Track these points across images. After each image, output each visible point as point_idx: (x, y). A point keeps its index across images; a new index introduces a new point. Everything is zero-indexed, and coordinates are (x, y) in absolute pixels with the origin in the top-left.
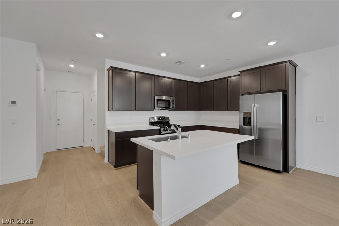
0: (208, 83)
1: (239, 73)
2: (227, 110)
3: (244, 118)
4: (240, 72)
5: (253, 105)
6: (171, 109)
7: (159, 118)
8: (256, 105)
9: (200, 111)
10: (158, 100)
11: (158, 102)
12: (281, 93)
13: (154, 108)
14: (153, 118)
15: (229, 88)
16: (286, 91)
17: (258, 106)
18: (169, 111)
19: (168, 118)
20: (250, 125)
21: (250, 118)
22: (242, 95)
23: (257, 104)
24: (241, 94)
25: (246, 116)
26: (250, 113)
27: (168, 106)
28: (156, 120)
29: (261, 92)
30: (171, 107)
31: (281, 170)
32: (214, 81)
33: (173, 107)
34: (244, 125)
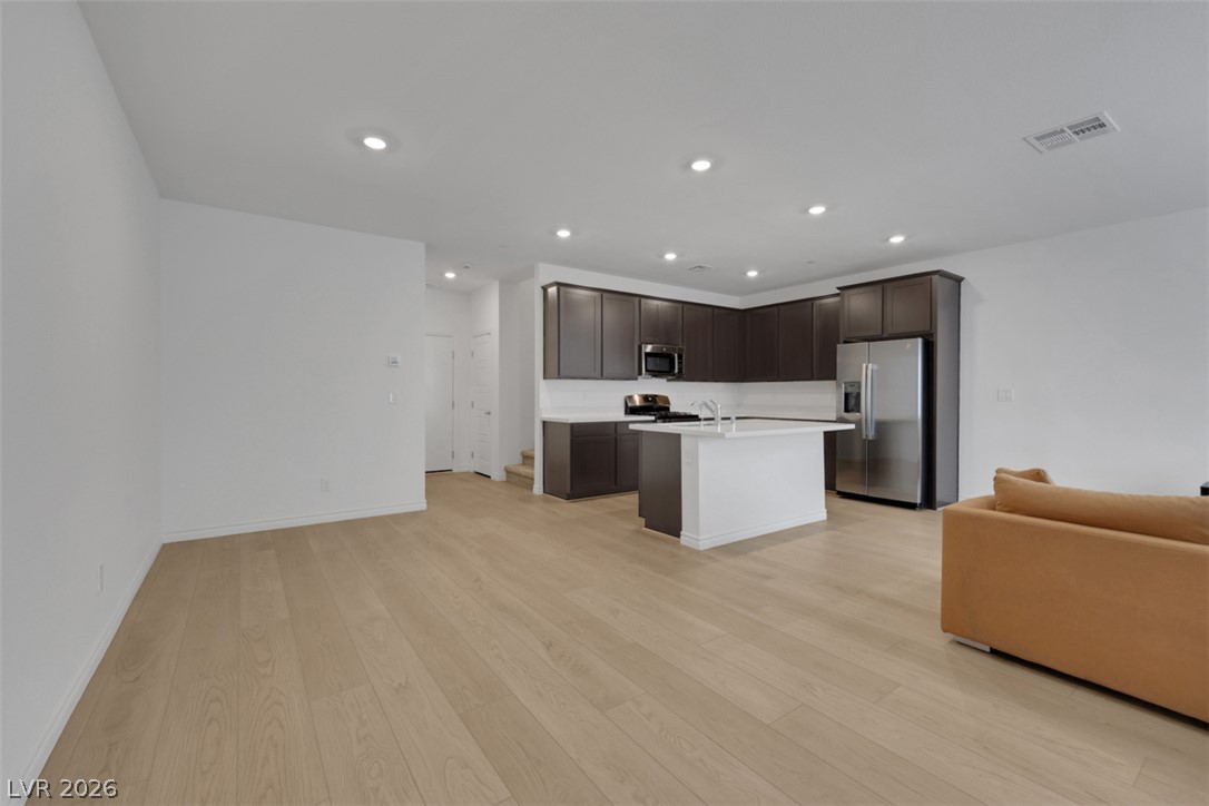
0: (767, 310)
1: (838, 291)
2: (811, 379)
3: (847, 395)
4: (838, 288)
5: (864, 365)
6: (674, 375)
7: (645, 398)
8: (870, 365)
9: (742, 381)
10: (647, 355)
11: (649, 359)
12: (920, 340)
13: (640, 373)
14: (631, 398)
15: (817, 324)
16: (932, 335)
17: (875, 367)
18: (668, 380)
19: (666, 400)
20: (859, 411)
21: (859, 395)
22: (845, 342)
23: (873, 363)
24: (842, 339)
25: (849, 390)
26: (859, 384)
27: (666, 368)
28: (637, 401)
29: (885, 335)
30: (676, 371)
31: (919, 501)
32: (781, 307)
33: (680, 369)
34: (847, 410)
